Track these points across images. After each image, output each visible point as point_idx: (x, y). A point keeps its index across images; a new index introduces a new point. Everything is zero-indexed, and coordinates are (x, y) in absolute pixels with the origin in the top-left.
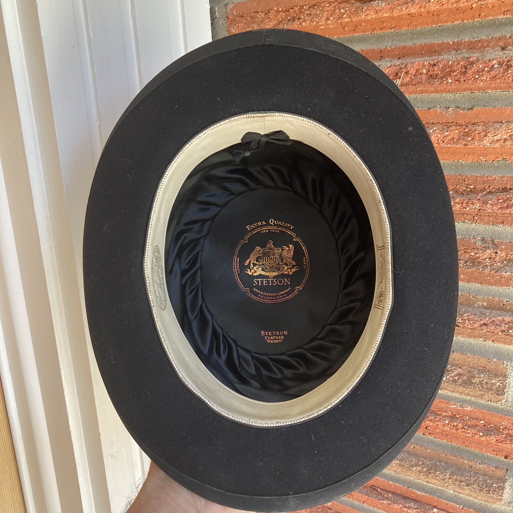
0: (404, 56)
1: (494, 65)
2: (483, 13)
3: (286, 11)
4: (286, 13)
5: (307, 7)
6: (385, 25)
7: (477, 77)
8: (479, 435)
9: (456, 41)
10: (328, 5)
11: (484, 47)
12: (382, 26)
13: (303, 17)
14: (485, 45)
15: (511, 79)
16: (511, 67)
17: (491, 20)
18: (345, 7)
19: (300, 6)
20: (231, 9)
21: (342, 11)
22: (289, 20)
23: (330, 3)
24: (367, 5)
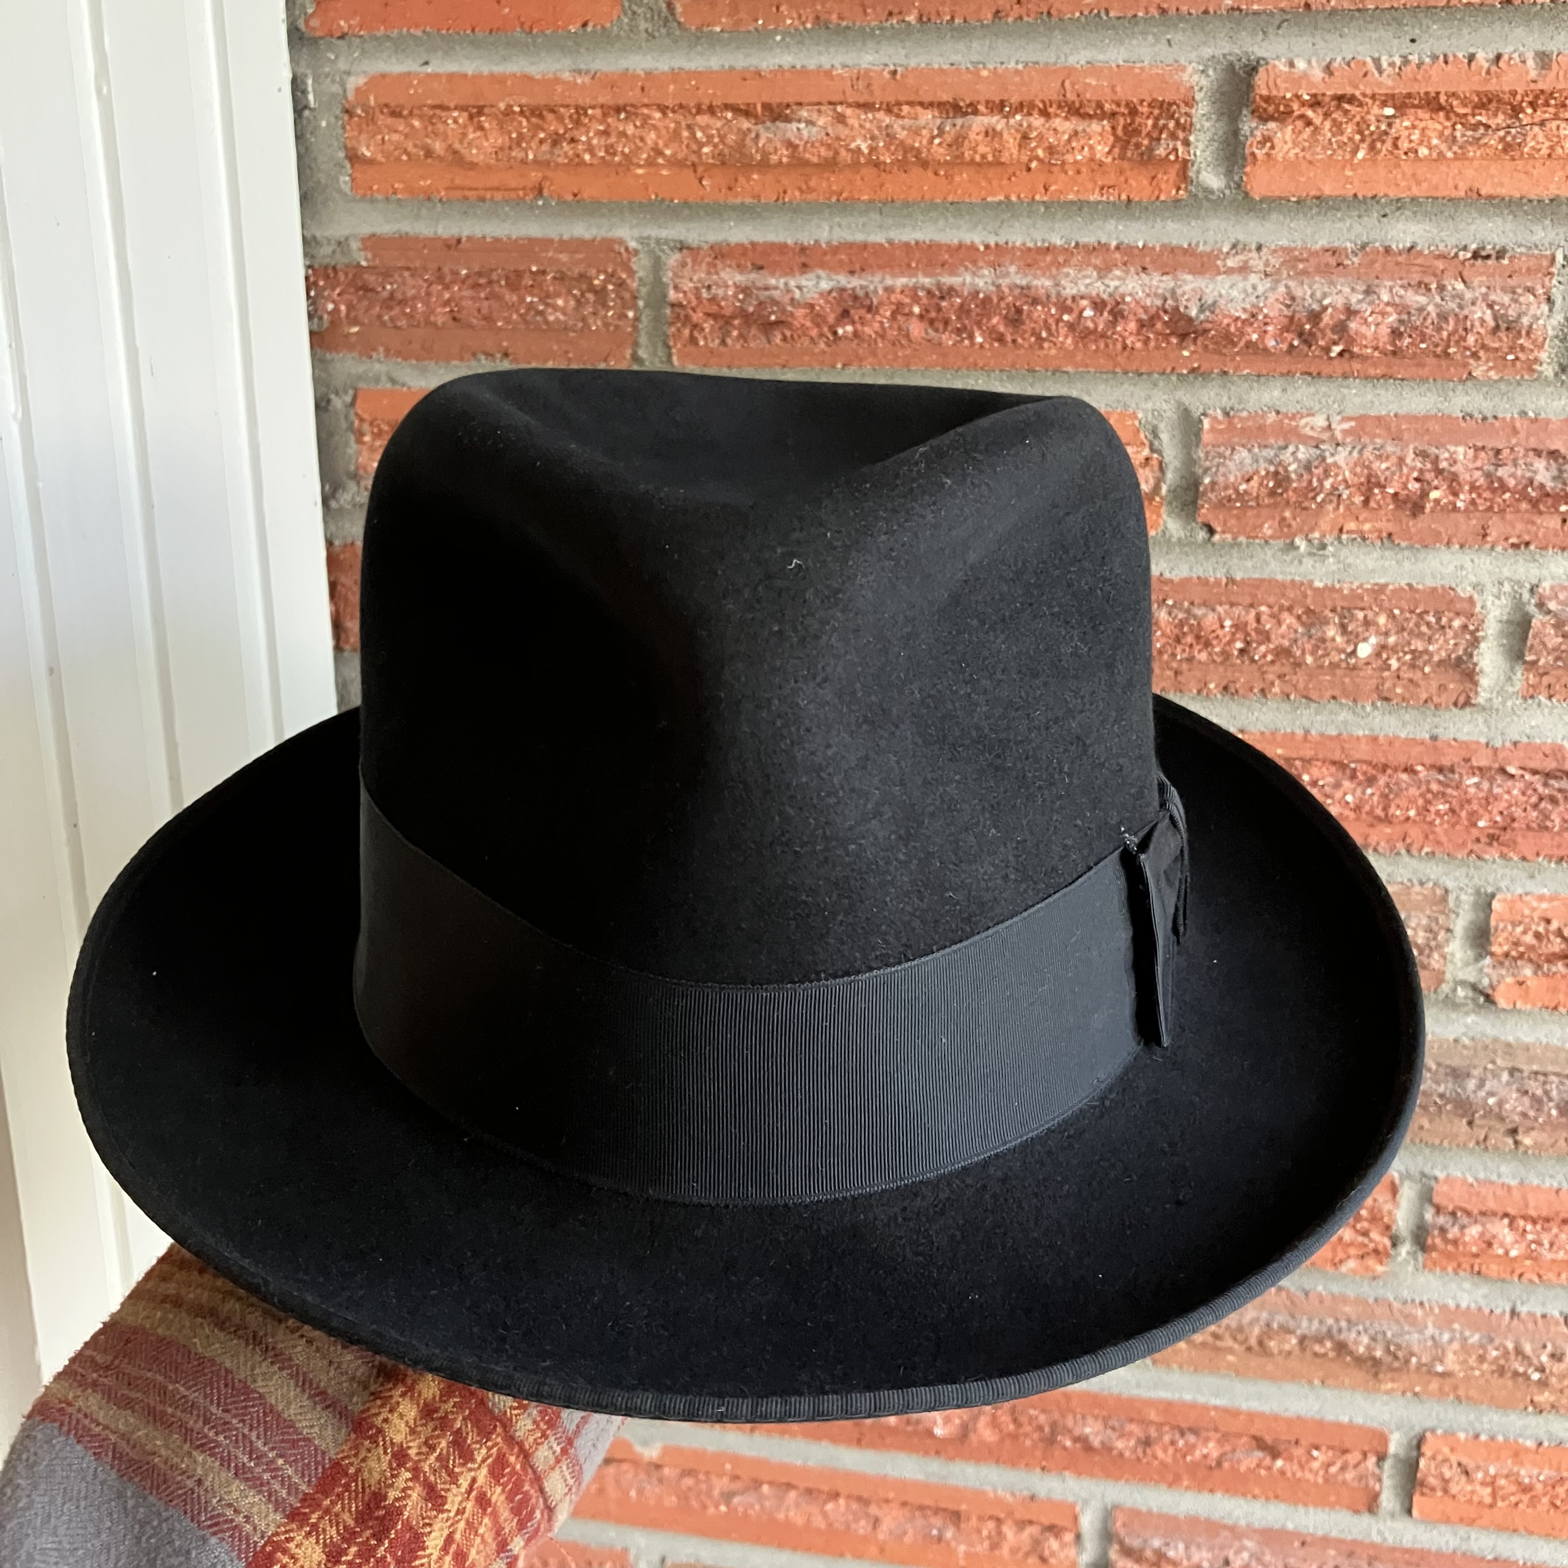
0: (863, 270)
1: (1081, 312)
2: (1055, 183)
3: (533, 113)
4: (534, 120)
5: (598, 112)
6: (812, 183)
7: (1044, 334)
9: (992, 244)
10: (658, 115)
11: (1059, 266)
12: (804, 187)
13: (584, 138)
14: (1061, 260)
15: (1119, 346)
16: (1123, 317)
17: (1072, 203)
18: (708, 127)
19: (577, 108)
20: (358, 90)
21: (699, 135)
22: (541, 142)
23: (663, 109)
24: (768, 129)
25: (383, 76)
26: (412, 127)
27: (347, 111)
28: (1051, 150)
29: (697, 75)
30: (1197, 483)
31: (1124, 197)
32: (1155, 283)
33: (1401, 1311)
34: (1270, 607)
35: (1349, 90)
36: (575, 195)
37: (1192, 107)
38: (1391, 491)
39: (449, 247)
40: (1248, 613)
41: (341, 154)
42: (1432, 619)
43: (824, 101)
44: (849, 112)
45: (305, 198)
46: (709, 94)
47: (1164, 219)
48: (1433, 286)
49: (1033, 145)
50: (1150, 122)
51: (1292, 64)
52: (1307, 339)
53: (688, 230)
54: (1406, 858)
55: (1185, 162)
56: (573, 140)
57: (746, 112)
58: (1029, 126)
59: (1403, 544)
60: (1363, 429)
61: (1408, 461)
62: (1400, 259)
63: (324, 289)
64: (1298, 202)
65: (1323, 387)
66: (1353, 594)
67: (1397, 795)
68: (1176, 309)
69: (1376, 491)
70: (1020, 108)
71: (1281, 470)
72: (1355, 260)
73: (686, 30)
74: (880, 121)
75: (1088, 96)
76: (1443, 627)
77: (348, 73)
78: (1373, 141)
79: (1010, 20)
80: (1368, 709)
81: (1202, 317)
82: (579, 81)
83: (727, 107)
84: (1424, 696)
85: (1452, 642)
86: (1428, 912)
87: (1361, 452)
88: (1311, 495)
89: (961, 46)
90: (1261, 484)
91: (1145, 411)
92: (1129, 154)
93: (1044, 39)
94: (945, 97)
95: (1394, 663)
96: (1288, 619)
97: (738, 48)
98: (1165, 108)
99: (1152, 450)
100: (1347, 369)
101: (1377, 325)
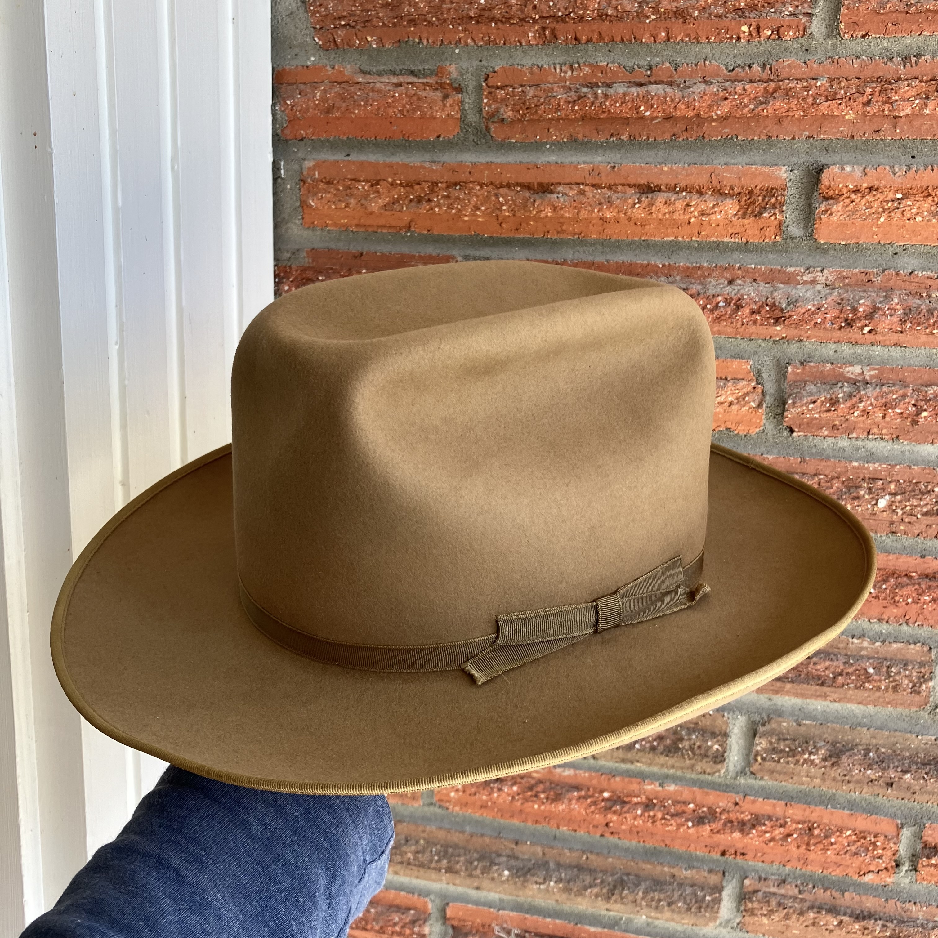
1: (719, 303)
2: (704, 231)
3: (407, 185)
4: (408, 188)
5: (444, 185)
6: (564, 228)
8: (686, 827)
9: (667, 264)
10: (478, 188)
11: (705, 277)
12: (560, 229)
13: (435, 199)
14: (706, 274)
15: (740, 323)
16: (742, 307)
17: (714, 242)
18: (506, 194)
19: (433, 183)
20: (309, 168)
21: (501, 199)
22: (411, 201)
23: (481, 185)
24: (541, 197)
25: (324, 162)
26: (339, 190)
27: (302, 180)
28: (702, 213)
29: (500, 165)
30: (784, 403)
31: (744, 240)
32: (761, 288)
33: (903, 908)
34: (826, 476)
35: (876, 184)
36: (429, 231)
37: (784, 191)
38: (899, 411)
39: (356, 257)
40: (813, 479)
41: (298, 204)
42: (924, 487)
43: (573, 182)
44: (587, 189)
45: (276, 227)
46: (508, 177)
47: (766, 252)
48: (924, 295)
49: (692, 209)
50: (760, 198)
51: (843, 169)
52: (849, 323)
53: (492, 251)
54: (905, 628)
55: (780, 221)
56: (429, 200)
57: (527, 187)
58: (691, 198)
59: (906, 443)
60: (882, 374)
61: (909, 394)
62: (905, 278)
63: (283, 278)
64: (846, 245)
65: (859, 350)
66: (875, 470)
67: (900, 590)
68: (774, 304)
69: (890, 411)
70: (685, 189)
71: (834, 396)
72: (879, 278)
73: (496, 141)
74: (604, 194)
75: (725, 183)
76: (929, 492)
77: (304, 159)
78: (890, 212)
79: (681, 139)
80: (884, 538)
81: (789, 309)
82: (434, 168)
83: (518, 184)
84: (917, 532)
85: (934, 500)
86: (919, 661)
87: (881, 389)
88: (852, 411)
89: (652, 153)
90: (822, 404)
91: (754, 362)
92: (748, 216)
93: (701, 151)
94: (642, 182)
95: (900, 512)
96: (836, 484)
97: (525, 151)
98: (770, 192)
99: (758, 383)
100: (873, 340)
101: (891, 315)
